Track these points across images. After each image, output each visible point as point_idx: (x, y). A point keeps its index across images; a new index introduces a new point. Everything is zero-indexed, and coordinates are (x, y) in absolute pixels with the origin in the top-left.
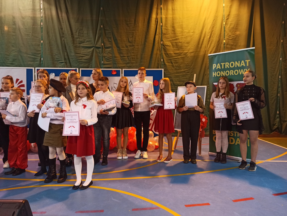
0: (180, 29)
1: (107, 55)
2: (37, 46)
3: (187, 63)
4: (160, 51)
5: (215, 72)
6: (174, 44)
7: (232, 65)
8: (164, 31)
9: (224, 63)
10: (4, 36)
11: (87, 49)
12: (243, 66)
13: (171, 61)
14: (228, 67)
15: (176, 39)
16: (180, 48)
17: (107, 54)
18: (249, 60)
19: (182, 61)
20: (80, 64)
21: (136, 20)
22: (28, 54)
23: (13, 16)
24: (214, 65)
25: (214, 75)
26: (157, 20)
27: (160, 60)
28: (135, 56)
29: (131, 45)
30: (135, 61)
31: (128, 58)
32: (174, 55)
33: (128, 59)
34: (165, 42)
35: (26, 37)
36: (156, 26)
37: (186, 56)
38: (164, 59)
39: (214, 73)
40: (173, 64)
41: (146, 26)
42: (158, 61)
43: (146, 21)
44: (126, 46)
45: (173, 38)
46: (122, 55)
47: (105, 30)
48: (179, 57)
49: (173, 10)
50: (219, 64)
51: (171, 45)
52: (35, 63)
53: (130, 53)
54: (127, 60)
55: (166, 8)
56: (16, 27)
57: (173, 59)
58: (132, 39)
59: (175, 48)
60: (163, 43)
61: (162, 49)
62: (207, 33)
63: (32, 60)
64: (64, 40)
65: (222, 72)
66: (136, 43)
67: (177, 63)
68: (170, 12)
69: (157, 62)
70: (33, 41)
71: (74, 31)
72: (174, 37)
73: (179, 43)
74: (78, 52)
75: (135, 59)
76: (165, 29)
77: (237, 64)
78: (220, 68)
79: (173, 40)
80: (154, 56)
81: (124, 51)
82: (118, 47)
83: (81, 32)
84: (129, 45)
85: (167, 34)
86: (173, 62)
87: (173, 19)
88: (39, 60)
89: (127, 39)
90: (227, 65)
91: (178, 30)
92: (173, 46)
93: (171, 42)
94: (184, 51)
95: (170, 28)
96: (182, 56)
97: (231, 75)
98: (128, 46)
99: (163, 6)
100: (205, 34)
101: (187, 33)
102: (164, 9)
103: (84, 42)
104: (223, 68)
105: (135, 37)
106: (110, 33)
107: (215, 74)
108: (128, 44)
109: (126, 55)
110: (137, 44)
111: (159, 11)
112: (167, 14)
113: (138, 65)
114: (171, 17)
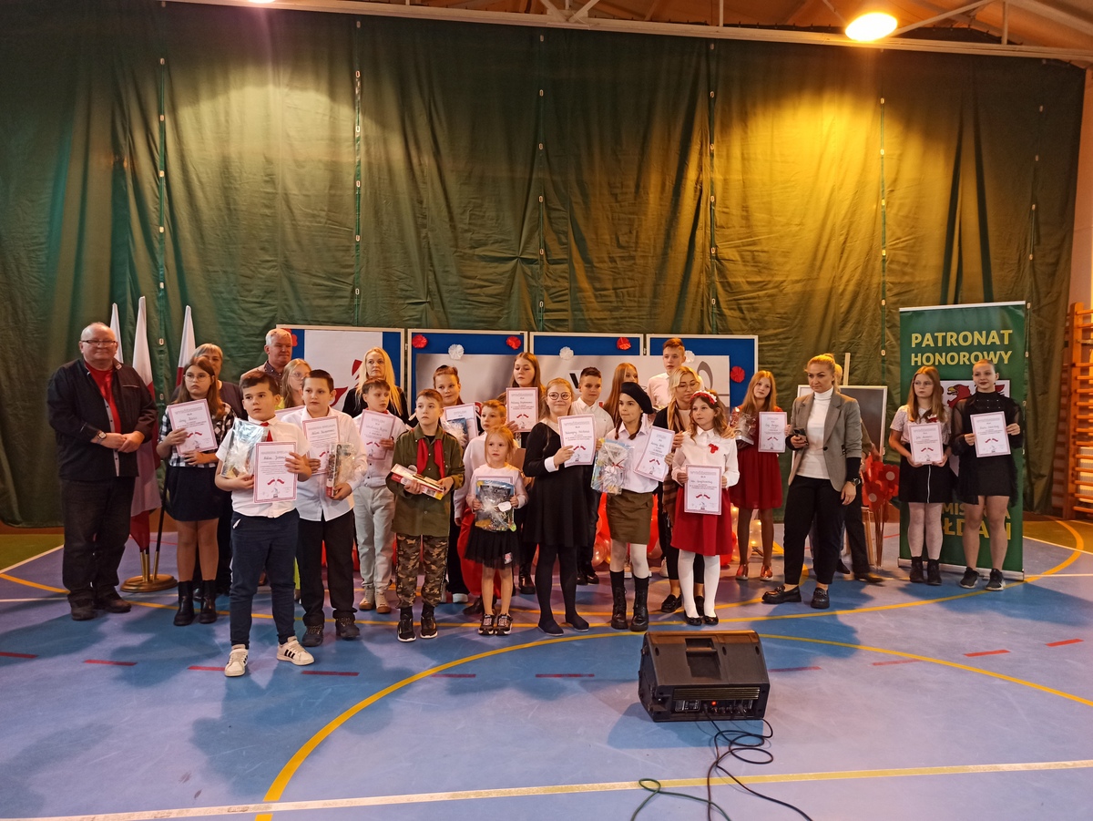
0: (763, 215)
1: (555, 283)
2: (343, 250)
3: (782, 311)
4: (709, 275)
5: (919, 355)
6: (748, 256)
7: (965, 338)
8: (719, 219)
9: (944, 334)
10: (238, 219)
11: (495, 264)
12: (993, 343)
13: (739, 304)
14: (955, 344)
15: (754, 243)
16: (765, 268)
17: (556, 280)
18: (1011, 331)
19: (769, 305)
20: (474, 308)
21: (642, 185)
22: (314, 276)
23: (265, 158)
24: (914, 336)
25: (916, 362)
26: (699, 187)
27: (709, 301)
28: (637, 288)
29: (627, 254)
30: (635, 301)
31: (616, 293)
32: (746, 287)
33: (617, 296)
34: (723, 251)
35: (308, 224)
36: (696, 202)
37: (781, 291)
38: (721, 299)
39: (916, 356)
40: (743, 313)
41: (667, 203)
42: (703, 303)
43: (667, 187)
44: (610, 257)
45: (745, 238)
46: (598, 285)
47: (549, 209)
48: (761, 293)
49: (744, 159)
50: (928, 336)
51: (739, 258)
52: (336, 304)
53: (624, 279)
54: (613, 299)
55: (724, 153)
56: (274, 191)
57: (745, 299)
58: (627, 239)
59: (749, 269)
60: (716, 254)
61: (713, 271)
62: (837, 227)
63: (328, 293)
64: (426, 237)
65: (937, 354)
66: (639, 249)
67: (755, 310)
68: (736, 164)
69: (698, 307)
70: (330, 237)
71: (456, 211)
72: (748, 238)
73: (761, 254)
74: (469, 274)
75: (637, 295)
76: (724, 212)
77: (979, 338)
78: (932, 345)
79: (744, 246)
80: (692, 289)
81: (603, 272)
82: (587, 260)
83: (477, 213)
84: (620, 257)
85: (728, 228)
86: (744, 307)
87: (745, 185)
88: (348, 294)
89: (614, 236)
90: (952, 338)
91: (759, 216)
92: (744, 262)
93: (738, 251)
94: (773, 276)
95: (735, 211)
96: (770, 292)
97: (961, 363)
98: (618, 259)
99: (718, 146)
100: (833, 230)
101: (782, 226)
102: (720, 156)
103: (485, 245)
104: (940, 344)
105: (637, 232)
106: (564, 218)
107: (919, 359)
108: (617, 253)
109: (609, 286)
110: (642, 254)
111: (706, 160)
112: (727, 171)
113: (644, 313)
114: (738, 180)
